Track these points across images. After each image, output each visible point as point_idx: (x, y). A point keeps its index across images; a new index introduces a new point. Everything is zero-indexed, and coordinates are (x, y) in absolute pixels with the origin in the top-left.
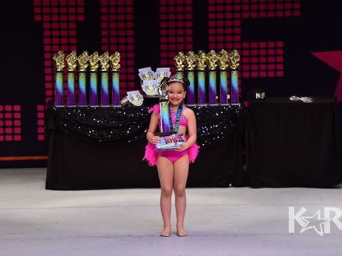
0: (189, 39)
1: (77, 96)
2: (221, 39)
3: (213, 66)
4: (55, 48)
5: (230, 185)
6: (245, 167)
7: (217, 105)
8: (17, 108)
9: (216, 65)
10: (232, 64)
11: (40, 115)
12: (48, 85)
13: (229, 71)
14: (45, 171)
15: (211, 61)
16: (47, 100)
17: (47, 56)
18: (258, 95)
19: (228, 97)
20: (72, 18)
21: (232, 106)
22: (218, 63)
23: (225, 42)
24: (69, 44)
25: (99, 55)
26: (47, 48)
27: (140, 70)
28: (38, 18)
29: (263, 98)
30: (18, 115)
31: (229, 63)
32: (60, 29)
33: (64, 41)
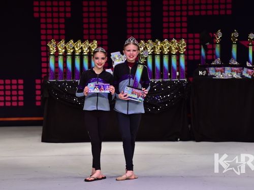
0: (149, 31)
1: (65, 73)
2: (172, 31)
3: (166, 51)
4: (49, 37)
5: (179, 139)
6: (189, 126)
7: (169, 80)
8: (21, 81)
9: (168, 51)
10: (180, 50)
11: (38, 87)
12: (44, 65)
13: (178, 55)
14: (41, 128)
15: (165, 47)
16: (43, 76)
17: (43, 43)
18: (200, 73)
19: (178, 73)
20: (62, 15)
21: (180, 81)
22: (170, 48)
23: (175, 33)
24: (59, 34)
25: (82, 43)
26: (43, 37)
27: (112, 54)
28: (36, 15)
29: (204, 75)
30: (21, 87)
31: (178, 49)
32: (52, 23)
33: (56, 32)
